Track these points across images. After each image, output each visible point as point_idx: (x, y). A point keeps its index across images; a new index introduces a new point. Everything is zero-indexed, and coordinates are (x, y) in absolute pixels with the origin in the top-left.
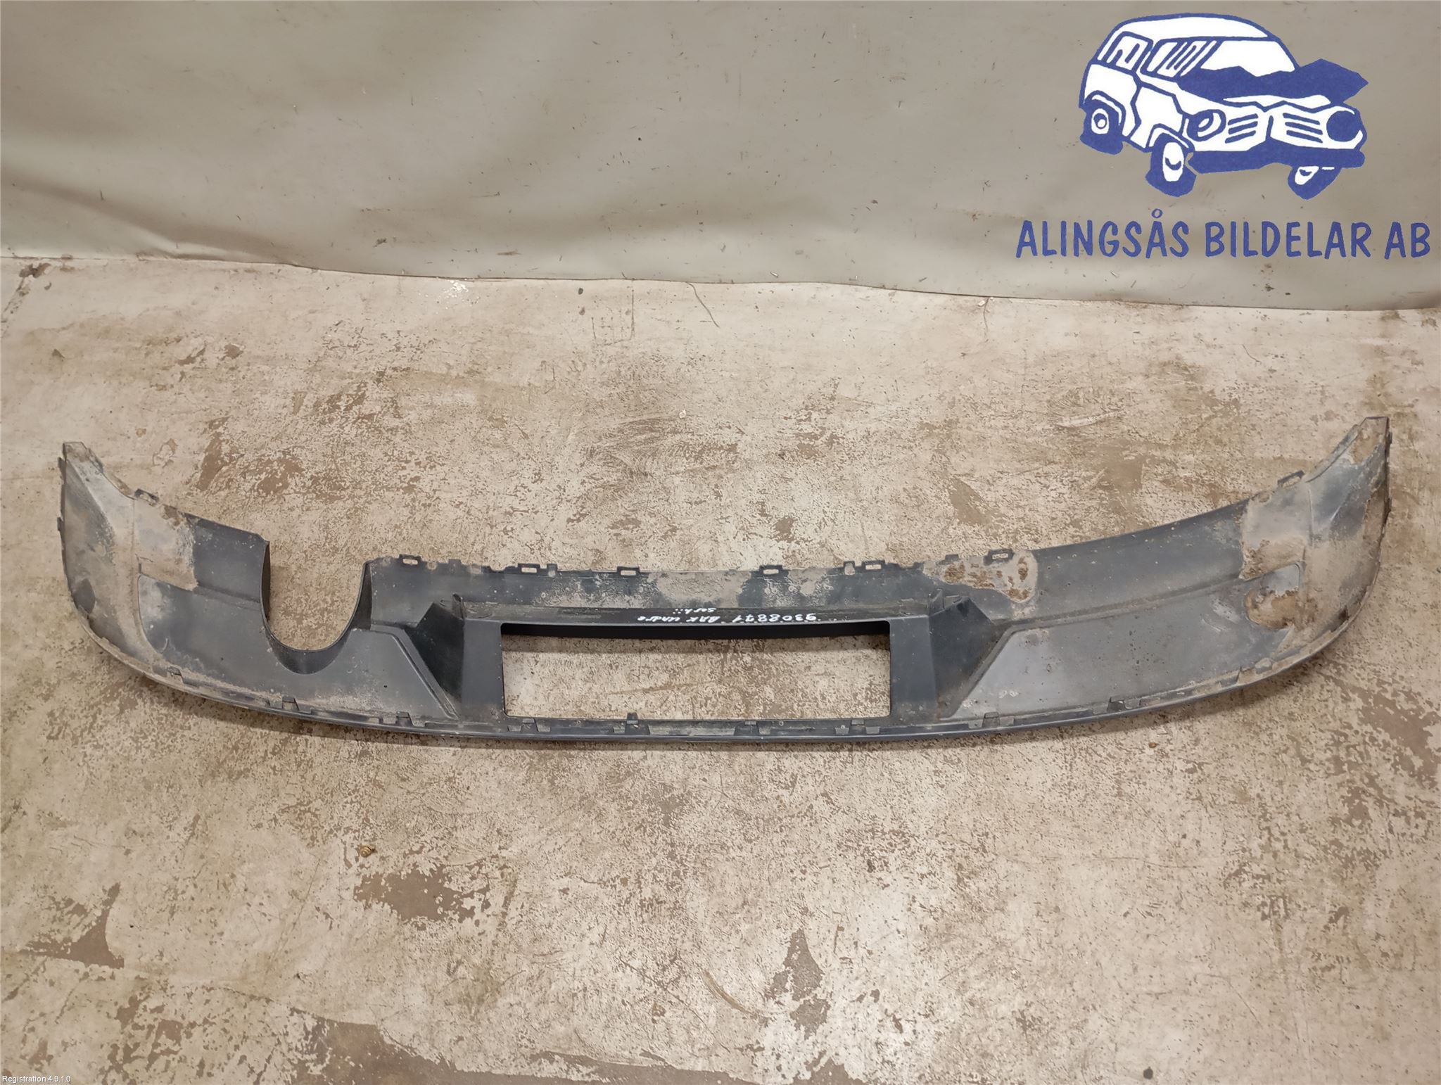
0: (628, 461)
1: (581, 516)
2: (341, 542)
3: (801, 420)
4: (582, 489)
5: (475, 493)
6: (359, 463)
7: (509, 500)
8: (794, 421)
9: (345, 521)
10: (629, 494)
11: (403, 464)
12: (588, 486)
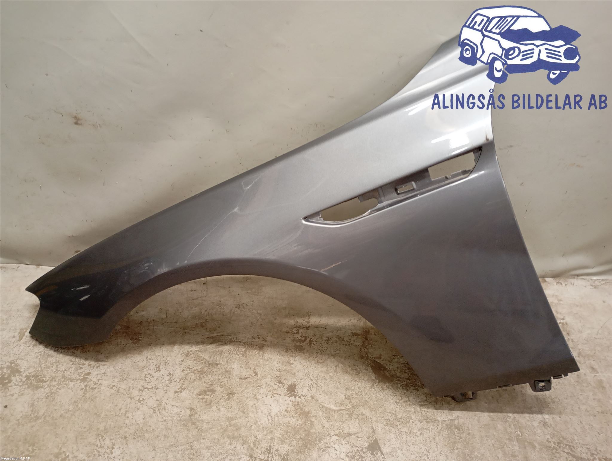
0: (207, 357)
1: (182, 389)
2: (41, 413)
3: (294, 333)
4: (183, 374)
5: (122, 380)
6: (55, 367)
7: (142, 382)
8: (291, 334)
9: (44, 400)
10: (209, 376)
11: (81, 366)
12: (186, 372)
